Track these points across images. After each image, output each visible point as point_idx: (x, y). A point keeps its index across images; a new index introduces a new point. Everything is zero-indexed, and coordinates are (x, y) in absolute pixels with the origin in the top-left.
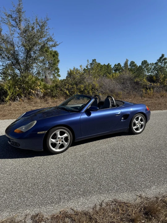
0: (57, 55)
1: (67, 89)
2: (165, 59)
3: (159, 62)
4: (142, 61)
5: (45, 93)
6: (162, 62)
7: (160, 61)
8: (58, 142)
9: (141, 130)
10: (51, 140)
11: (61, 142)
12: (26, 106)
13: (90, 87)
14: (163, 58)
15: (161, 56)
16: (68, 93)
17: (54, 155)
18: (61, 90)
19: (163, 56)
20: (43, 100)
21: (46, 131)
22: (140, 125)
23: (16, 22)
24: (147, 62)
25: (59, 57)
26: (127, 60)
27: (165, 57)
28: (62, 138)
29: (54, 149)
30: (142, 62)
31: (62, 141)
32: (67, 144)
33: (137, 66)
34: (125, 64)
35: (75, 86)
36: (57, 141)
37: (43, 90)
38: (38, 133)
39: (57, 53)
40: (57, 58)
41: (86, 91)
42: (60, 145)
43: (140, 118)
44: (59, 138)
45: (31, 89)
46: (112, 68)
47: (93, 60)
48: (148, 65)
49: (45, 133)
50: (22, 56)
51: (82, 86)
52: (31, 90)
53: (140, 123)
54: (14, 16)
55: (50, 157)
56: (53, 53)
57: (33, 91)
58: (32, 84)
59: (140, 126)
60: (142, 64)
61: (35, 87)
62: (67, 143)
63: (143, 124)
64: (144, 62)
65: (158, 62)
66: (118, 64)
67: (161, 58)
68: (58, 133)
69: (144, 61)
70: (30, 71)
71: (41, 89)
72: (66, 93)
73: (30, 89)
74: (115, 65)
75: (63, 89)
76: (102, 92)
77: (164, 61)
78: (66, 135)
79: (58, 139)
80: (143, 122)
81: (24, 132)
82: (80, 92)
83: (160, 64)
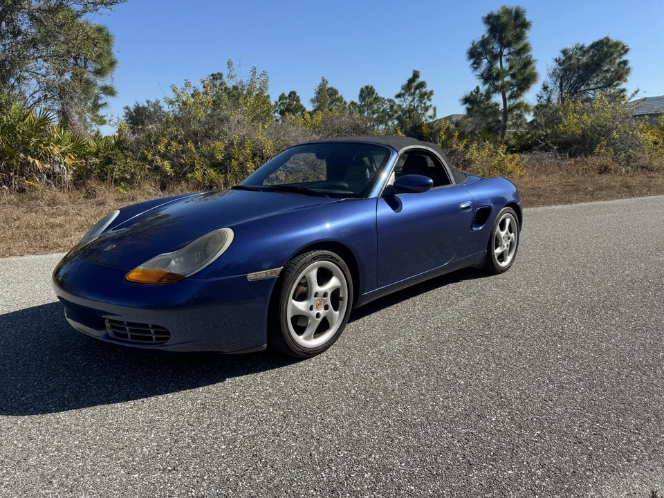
0: (107, 40)
1: (164, 157)
2: (422, 85)
3: (406, 91)
4: (362, 89)
5: (80, 168)
6: (414, 93)
7: (410, 89)
8: (315, 312)
9: (509, 258)
10: (293, 307)
11: (322, 312)
12: (18, 212)
14: (415, 84)
15: (411, 76)
16: (168, 168)
17: (302, 363)
18: (144, 159)
19: (416, 75)
20: (76, 194)
21: (280, 269)
22: (509, 243)
24: (373, 93)
25: (114, 50)
26: (323, 80)
27: (420, 80)
28: (325, 295)
29: (301, 339)
30: (362, 91)
31: (326, 307)
32: (339, 316)
33: (345, 103)
34: (319, 93)
35: (190, 145)
36: (311, 308)
37: (70, 158)
38: (250, 276)
39: (108, 35)
40: (109, 53)
42: (319, 320)
43: (508, 221)
44: (316, 295)
45: (26, 152)
46: (273, 103)
47: (212, 75)
48: (377, 99)
49: (276, 276)
51: (220, 146)
52: (29, 158)
53: (509, 238)
55: (292, 371)
57: (37, 161)
58: (30, 137)
59: (507, 246)
60: (361, 96)
61: (42, 146)
62: (338, 312)
64: (367, 92)
65: (403, 92)
66: (291, 93)
67: (411, 81)
68: (313, 275)
69: (367, 88)
70: (13, 87)
71: (63, 154)
72: (157, 169)
73: (22, 155)
74: (282, 97)
75: (150, 157)
77: (418, 91)
78: (334, 282)
79: (313, 300)
80: (513, 236)
81: (188, 277)
82: (213, 166)
83: (410, 98)
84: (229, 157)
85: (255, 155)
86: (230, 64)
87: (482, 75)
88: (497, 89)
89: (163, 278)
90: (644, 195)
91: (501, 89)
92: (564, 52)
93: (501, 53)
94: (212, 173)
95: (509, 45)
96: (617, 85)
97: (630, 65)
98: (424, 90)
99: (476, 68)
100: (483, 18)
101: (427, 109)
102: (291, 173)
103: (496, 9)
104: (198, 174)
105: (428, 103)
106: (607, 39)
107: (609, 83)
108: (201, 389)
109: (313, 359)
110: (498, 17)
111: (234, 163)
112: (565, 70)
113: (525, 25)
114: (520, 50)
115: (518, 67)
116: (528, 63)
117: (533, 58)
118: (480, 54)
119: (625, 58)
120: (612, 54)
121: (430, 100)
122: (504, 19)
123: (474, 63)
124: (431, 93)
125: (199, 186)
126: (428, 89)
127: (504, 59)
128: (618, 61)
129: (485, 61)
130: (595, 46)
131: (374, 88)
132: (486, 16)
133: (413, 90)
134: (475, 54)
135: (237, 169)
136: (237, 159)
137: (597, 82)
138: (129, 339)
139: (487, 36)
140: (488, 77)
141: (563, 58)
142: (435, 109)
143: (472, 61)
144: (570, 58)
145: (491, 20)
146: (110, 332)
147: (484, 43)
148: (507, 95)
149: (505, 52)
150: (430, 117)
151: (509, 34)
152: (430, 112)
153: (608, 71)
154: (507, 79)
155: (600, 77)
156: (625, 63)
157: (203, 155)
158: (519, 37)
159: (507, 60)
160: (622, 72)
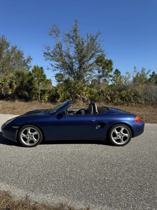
1: (110, 95)
5: (90, 97)
8: (29, 138)
9: (123, 143)
10: (22, 135)
13: (133, 94)
16: (109, 98)
18: (103, 96)
21: (19, 127)
22: (123, 137)
23: (73, 39)
29: (25, 143)
31: (32, 138)
32: (37, 141)
35: (117, 92)
36: (27, 137)
37: (88, 95)
38: (13, 127)
39: (112, 62)
40: (111, 67)
41: (127, 98)
43: (123, 129)
50: (76, 66)
51: (124, 92)
53: (123, 135)
54: (72, 34)
56: (107, 62)
57: (79, 96)
58: (79, 90)
59: (121, 137)
61: (82, 92)
63: (127, 136)
68: (30, 130)
72: (107, 99)
73: (77, 94)
75: (105, 95)
76: (146, 99)
79: (28, 135)
80: (127, 135)
81: (6, 125)
85: (135, 95)
86: (135, 67)
104: (116, 101)
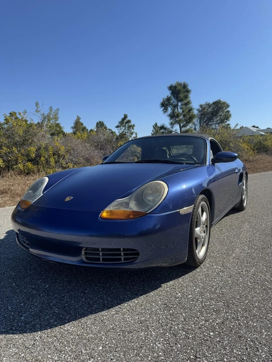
2: (129, 121)
3: (121, 125)
6: (125, 126)
7: (123, 123)
9: (246, 202)
14: (125, 121)
15: (123, 117)
16: (1, 162)
19: (126, 117)
21: (192, 206)
24: (103, 125)
26: (78, 117)
27: (128, 119)
28: (204, 223)
29: (198, 253)
30: (97, 124)
31: (204, 232)
33: (87, 130)
38: (182, 211)
47: (10, 113)
48: (105, 128)
60: (97, 126)
62: (207, 235)
64: (100, 125)
65: (120, 125)
67: (123, 119)
69: (100, 122)
76: (72, 160)
77: (127, 125)
81: (149, 213)
82: (29, 160)
83: (124, 128)
84: (39, 156)
85: (54, 154)
86: (37, 104)
87: (170, 115)
88: (176, 122)
89: (130, 215)
90: (259, 172)
91: (179, 122)
92: (201, 106)
93: (177, 104)
94: (29, 164)
95: (181, 100)
96: (226, 122)
97: (231, 113)
98: (130, 124)
99: (165, 112)
100: (168, 87)
101: (132, 134)
102: (75, 164)
103: (174, 83)
104: (21, 166)
105: (133, 131)
106: (219, 100)
107: (222, 121)
108: (152, 293)
109: (202, 266)
110: (175, 87)
111: (43, 159)
112: (201, 115)
113: (188, 91)
114: (187, 103)
115: (186, 111)
116: (190, 110)
117: (193, 107)
118: (167, 105)
119: (228, 109)
120: (223, 107)
121: (133, 129)
122: (179, 88)
123: (164, 109)
124: (134, 125)
125: (21, 173)
126: (132, 123)
127: (179, 107)
128: (225, 111)
129: (169, 109)
130: (214, 103)
131: (104, 122)
132: (169, 86)
133: (124, 124)
134: (165, 105)
135: (44, 162)
136: (44, 157)
137: (217, 121)
138: (101, 261)
139: (170, 96)
140: (173, 116)
141: (201, 109)
142: (136, 134)
143: (163, 108)
144: (204, 109)
145: (172, 88)
146: (83, 257)
147: (168, 99)
148: (182, 125)
149: (180, 104)
150: (134, 138)
151: (182, 96)
152: (134, 135)
153: (221, 115)
154: (181, 117)
155: (218, 119)
156: (228, 112)
157: (22, 155)
158: (186, 97)
159: (181, 108)
160: (227, 117)
